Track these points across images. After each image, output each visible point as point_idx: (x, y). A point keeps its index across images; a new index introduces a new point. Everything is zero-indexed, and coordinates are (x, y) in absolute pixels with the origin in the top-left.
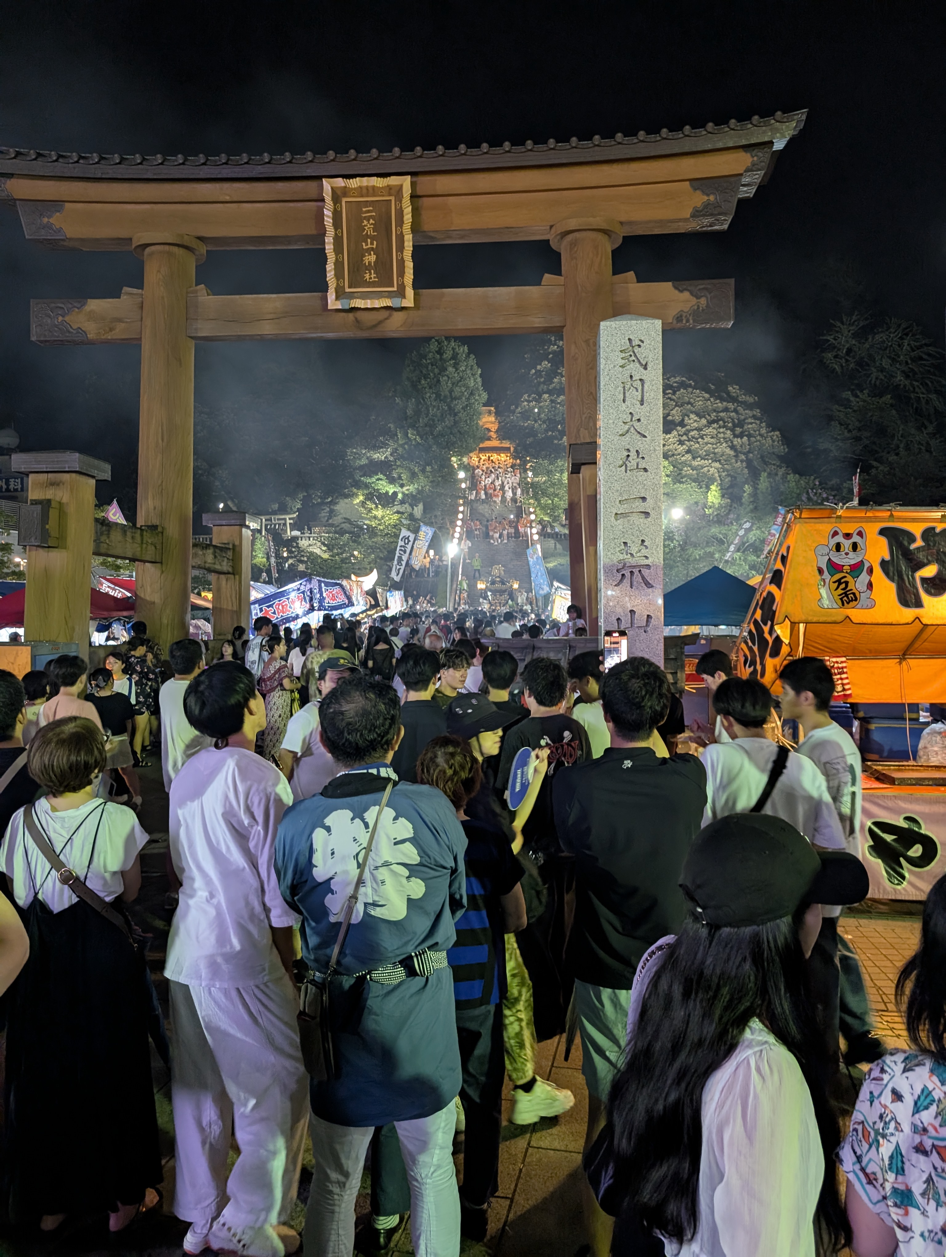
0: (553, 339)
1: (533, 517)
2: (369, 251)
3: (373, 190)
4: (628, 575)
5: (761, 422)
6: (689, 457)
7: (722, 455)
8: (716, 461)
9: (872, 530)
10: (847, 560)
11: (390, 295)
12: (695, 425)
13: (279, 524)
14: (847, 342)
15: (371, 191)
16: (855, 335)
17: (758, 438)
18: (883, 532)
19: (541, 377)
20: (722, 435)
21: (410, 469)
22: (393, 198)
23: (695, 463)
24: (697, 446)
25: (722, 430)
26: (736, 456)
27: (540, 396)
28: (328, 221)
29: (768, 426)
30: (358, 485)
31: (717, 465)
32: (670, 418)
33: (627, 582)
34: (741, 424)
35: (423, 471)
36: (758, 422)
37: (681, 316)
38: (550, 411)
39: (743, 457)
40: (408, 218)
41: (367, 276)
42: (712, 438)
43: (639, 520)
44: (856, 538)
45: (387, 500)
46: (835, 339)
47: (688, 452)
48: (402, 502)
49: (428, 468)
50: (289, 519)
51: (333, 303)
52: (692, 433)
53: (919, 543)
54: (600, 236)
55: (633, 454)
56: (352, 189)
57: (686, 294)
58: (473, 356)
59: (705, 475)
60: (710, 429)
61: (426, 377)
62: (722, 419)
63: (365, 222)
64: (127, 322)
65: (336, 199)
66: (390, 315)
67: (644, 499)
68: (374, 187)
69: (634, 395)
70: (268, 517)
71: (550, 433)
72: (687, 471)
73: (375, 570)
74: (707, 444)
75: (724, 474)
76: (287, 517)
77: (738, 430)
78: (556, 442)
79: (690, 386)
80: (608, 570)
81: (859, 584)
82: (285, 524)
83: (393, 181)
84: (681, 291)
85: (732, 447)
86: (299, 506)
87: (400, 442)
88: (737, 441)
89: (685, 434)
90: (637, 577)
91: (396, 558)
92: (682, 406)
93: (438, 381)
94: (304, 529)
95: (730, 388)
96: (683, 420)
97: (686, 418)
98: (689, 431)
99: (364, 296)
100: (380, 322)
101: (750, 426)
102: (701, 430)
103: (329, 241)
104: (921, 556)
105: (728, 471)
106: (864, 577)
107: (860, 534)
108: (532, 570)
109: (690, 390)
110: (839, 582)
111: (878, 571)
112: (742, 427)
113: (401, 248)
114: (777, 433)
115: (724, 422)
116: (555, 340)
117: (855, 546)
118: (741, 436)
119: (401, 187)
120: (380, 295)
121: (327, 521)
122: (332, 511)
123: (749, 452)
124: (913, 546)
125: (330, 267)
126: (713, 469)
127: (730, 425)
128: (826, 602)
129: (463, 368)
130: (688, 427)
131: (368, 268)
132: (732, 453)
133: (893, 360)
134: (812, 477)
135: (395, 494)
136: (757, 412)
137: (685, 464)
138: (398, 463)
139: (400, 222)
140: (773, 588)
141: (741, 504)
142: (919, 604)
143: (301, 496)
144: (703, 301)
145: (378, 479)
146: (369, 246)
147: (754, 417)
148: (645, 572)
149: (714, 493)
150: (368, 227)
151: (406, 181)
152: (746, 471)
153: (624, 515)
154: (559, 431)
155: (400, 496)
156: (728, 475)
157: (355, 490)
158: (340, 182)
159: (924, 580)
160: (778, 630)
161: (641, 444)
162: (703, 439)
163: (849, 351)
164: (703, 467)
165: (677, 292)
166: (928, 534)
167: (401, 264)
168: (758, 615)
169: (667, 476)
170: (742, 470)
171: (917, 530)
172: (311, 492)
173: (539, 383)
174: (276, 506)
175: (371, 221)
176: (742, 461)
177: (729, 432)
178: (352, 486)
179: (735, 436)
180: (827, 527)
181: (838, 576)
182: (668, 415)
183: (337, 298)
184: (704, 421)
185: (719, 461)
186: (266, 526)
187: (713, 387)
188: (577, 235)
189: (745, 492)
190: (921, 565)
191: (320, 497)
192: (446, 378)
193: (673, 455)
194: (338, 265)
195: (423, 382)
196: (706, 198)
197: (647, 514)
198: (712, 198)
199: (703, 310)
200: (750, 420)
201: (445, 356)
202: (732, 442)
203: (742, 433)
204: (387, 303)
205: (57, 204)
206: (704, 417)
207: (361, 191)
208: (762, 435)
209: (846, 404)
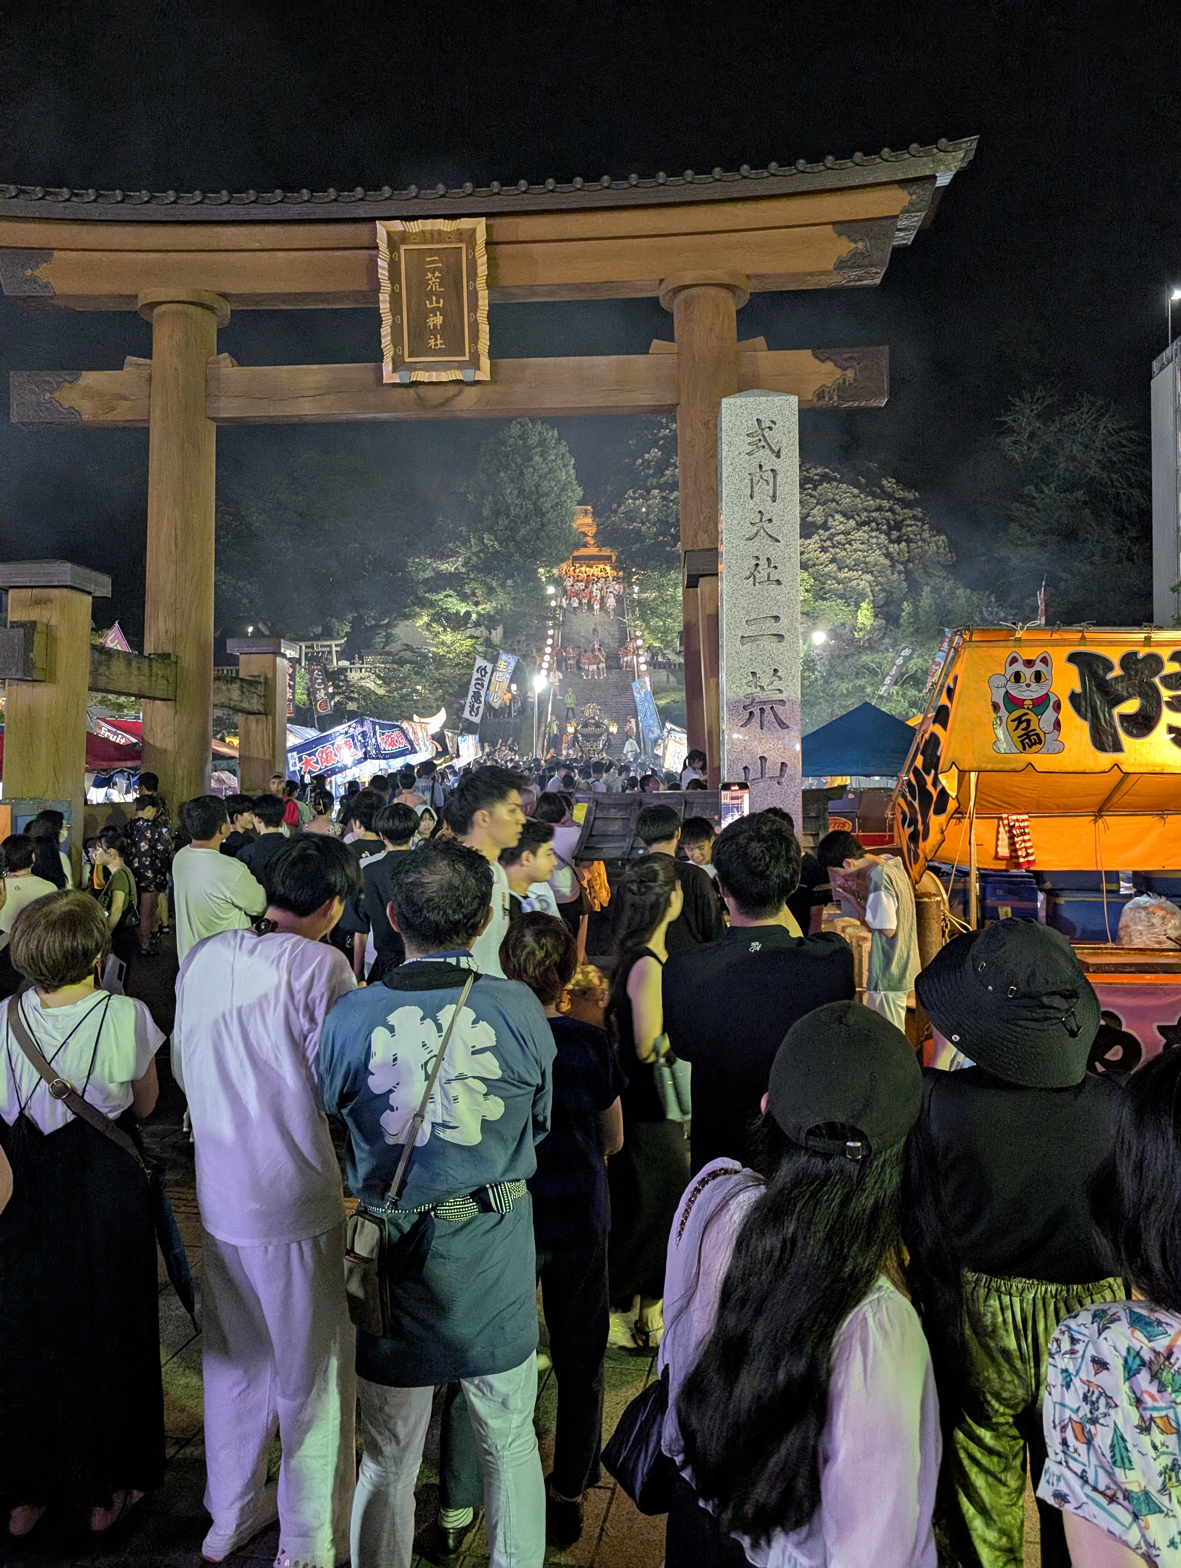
0: (664, 420)
1: (640, 642)
2: (434, 311)
3: (439, 236)
4: (757, 712)
5: (923, 524)
6: (833, 567)
7: (876, 565)
8: (867, 572)
9: (1059, 656)
10: (1029, 692)
11: (461, 366)
12: (842, 527)
13: (323, 652)
14: (1029, 424)
15: (436, 236)
16: (1038, 416)
17: (920, 543)
18: (1073, 658)
19: (649, 467)
20: (874, 540)
21: (486, 584)
22: (463, 245)
23: (841, 575)
24: (844, 553)
25: (874, 534)
26: (892, 566)
27: (648, 492)
28: (383, 273)
29: (931, 529)
30: (422, 603)
31: (869, 577)
32: (810, 519)
33: (756, 721)
34: (898, 526)
35: (503, 585)
36: (919, 524)
37: (823, 392)
38: (660, 511)
39: (901, 567)
40: (482, 270)
41: (432, 342)
42: (863, 543)
43: (772, 645)
44: (1039, 666)
45: (458, 622)
46: (1014, 421)
47: (833, 561)
48: (477, 624)
49: (509, 582)
50: (335, 645)
51: (389, 376)
52: (838, 538)
53: (1117, 672)
54: (723, 294)
55: (763, 562)
56: (412, 234)
57: (829, 365)
58: (564, 443)
59: (853, 589)
60: (860, 533)
61: (507, 468)
62: (874, 520)
63: (430, 275)
64: (131, 400)
65: (393, 246)
66: (461, 391)
67: (777, 618)
68: (440, 232)
69: (764, 490)
70: (309, 643)
71: (661, 538)
72: (831, 584)
73: (443, 709)
74: (856, 551)
75: (877, 588)
76: (333, 643)
77: (895, 534)
78: (668, 549)
79: (835, 479)
80: (733, 707)
81: (1043, 723)
82: (330, 652)
83: (465, 223)
84: (823, 361)
85: (888, 555)
86: (348, 629)
87: (474, 550)
88: (893, 548)
89: (828, 539)
90: (769, 716)
91: (471, 694)
92: (825, 503)
93: (522, 473)
94: (354, 658)
95: (885, 482)
96: (826, 522)
97: (830, 519)
98: (834, 535)
99: (428, 367)
100: (449, 400)
101: (909, 529)
102: (849, 534)
103: (384, 298)
104: (1120, 688)
105: (882, 584)
106: (1049, 714)
107: (1044, 661)
108: (639, 708)
109: (835, 484)
110: (1019, 720)
111: (1067, 707)
112: (899, 530)
113: (474, 307)
114: (943, 537)
115: (878, 524)
116: (667, 423)
117: (1038, 676)
118: (898, 541)
119: (474, 230)
120: (447, 366)
121: (383, 648)
122: (388, 636)
123: (908, 561)
124: (1110, 676)
125: (386, 330)
126: (863, 582)
127: (885, 527)
128: (1003, 746)
129: (553, 457)
130: (832, 530)
131: (434, 332)
132: (887, 562)
133: (1086, 446)
134: (987, 593)
135: (468, 614)
136: (918, 511)
137: (828, 576)
138: (472, 576)
139: (473, 275)
140: (937, 729)
141: (898, 626)
142: (1118, 747)
143: (350, 617)
144: (850, 373)
145: (447, 596)
146: (435, 305)
147: (914, 517)
148: (779, 709)
149: (865, 612)
150: (433, 280)
151: (480, 225)
152: (904, 585)
153: (752, 639)
154: (672, 535)
155: (474, 617)
156: (883, 590)
157: (418, 610)
158: (398, 226)
159: (1123, 718)
160: (943, 780)
161: (773, 551)
162: (851, 545)
163: (1032, 435)
164: (851, 580)
165: (817, 362)
166: (1129, 660)
167: (474, 326)
168: (919, 762)
169: (807, 591)
170: (899, 584)
171: (1115, 655)
172: (362, 612)
173: (648, 476)
174: (319, 630)
175: (437, 274)
176: (899, 572)
177: (883, 536)
178: (414, 604)
179: (891, 541)
180: (1003, 653)
181: (1016, 714)
182: (808, 515)
183: (394, 370)
184: (852, 523)
185: (872, 572)
186: (306, 654)
187: (863, 480)
188: (694, 291)
189: (903, 610)
190: (1119, 700)
191: (374, 618)
192: (531, 469)
193: (814, 565)
194: (396, 328)
195: (502, 475)
196: (853, 246)
197: (780, 637)
198: (860, 245)
199: (850, 384)
200: (909, 522)
201: (530, 442)
202: (887, 549)
203: (899, 537)
204: (457, 375)
205: (43, 253)
206: (852, 517)
207: (424, 237)
208: (924, 540)
209: (1029, 501)
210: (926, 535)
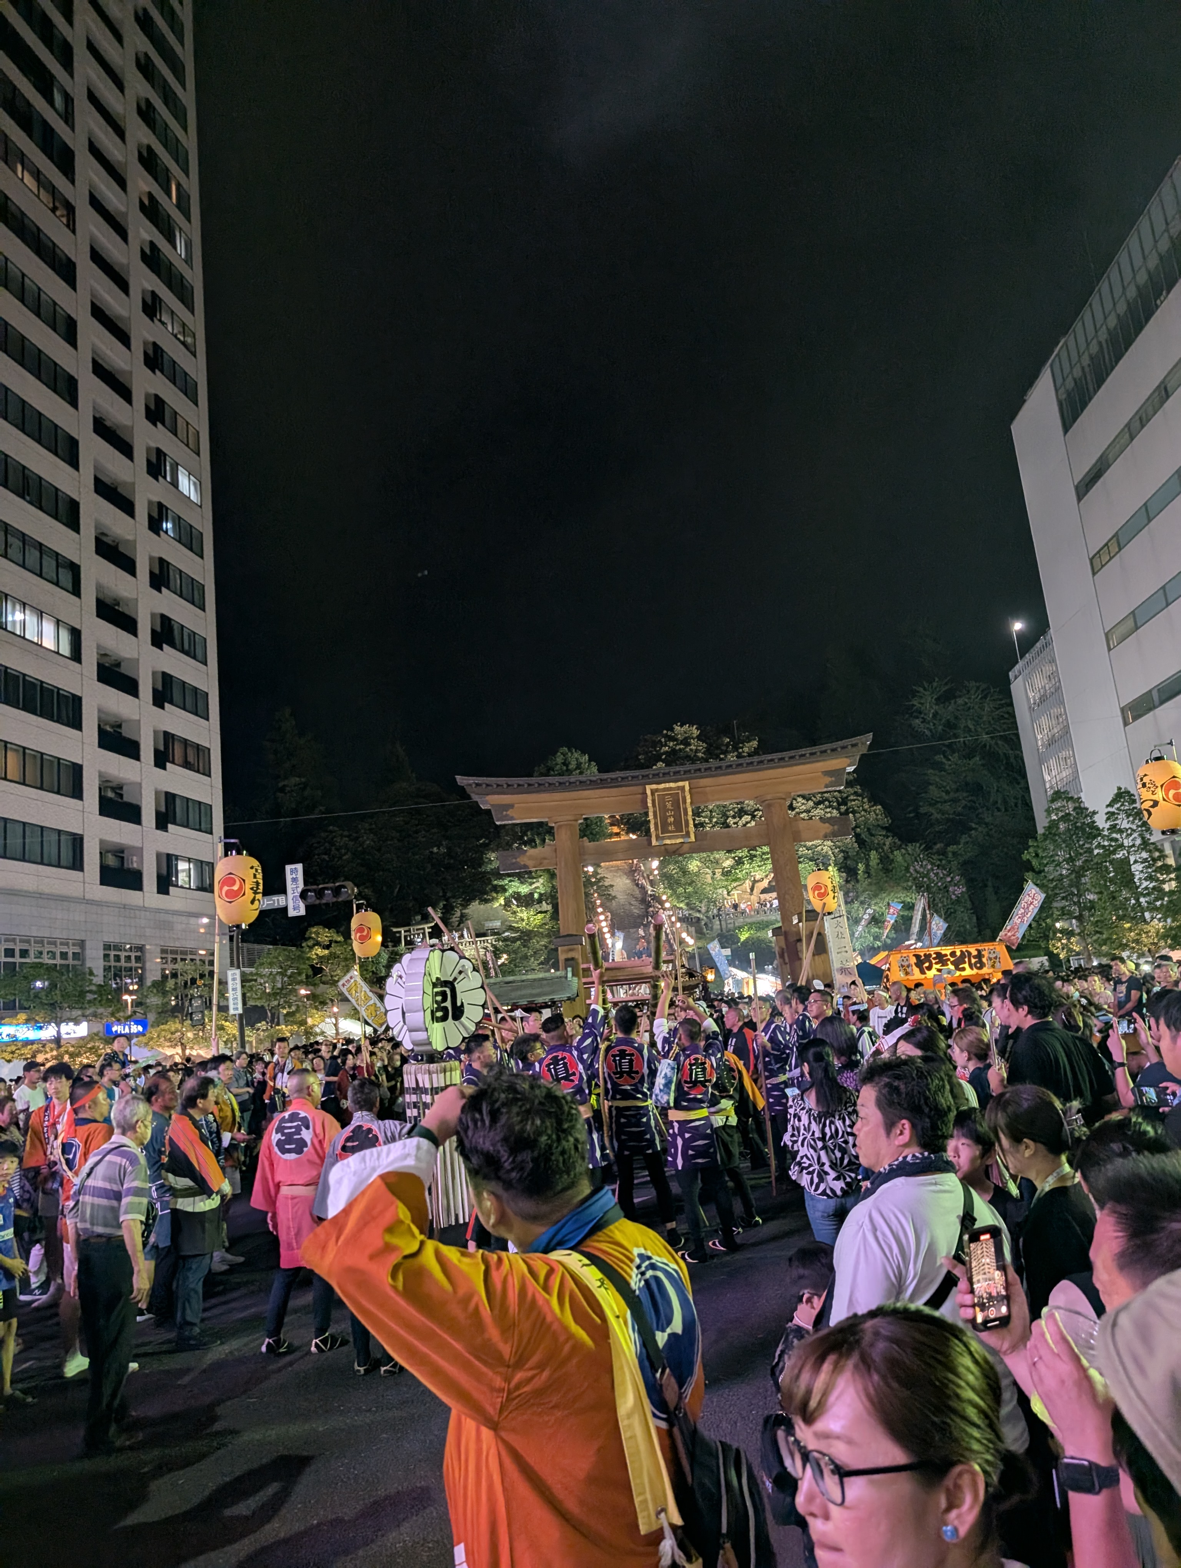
2: (670, 816)
3: (671, 789)
5: (863, 798)
11: (682, 836)
12: (804, 807)
14: (931, 707)
16: (938, 701)
17: (863, 813)
22: (680, 791)
25: (828, 810)
28: (650, 804)
29: (869, 802)
30: (497, 889)
34: (844, 801)
36: (860, 798)
37: (826, 836)
40: (688, 800)
41: (670, 829)
45: (525, 901)
46: (920, 705)
50: (427, 928)
51: (654, 842)
54: (782, 801)
56: (661, 788)
59: (819, 854)
60: (818, 811)
62: (827, 800)
63: (667, 803)
64: (549, 859)
65: (653, 794)
66: (682, 846)
68: (671, 787)
75: (837, 851)
76: (426, 926)
77: (843, 808)
81: (909, 970)
82: (424, 934)
83: (680, 784)
96: (792, 804)
98: (798, 813)
99: (670, 838)
100: (678, 850)
101: (853, 803)
103: (651, 814)
105: (840, 847)
106: (911, 967)
107: (907, 956)
111: (914, 965)
112: (846, 804)
113: (686, 813)
114: (879, 807)
117: (907, 960)
118: (846, 813)
119: (684, 786)
120: (677, 837)
123: (856, 827)
124: (922, 958)
125: (652, 826)
131: (671, 824)
134: (918, 843)
135: (531, 893)
136: (858, 788)
139: (685, 802)
141: (858, 881)
142: (925, 973)
143: (443, 905)
145: (511, 881)
146: (670, 814)
147: (856, 793)
150: (669, 805)
151: (686, 784)
152: (856, 845)
155: (536, 895)
156: (842, 851)
157: (494, 894)
158: (654, 786)
159: (926, 967)
163: (935, 715)
167: (687, 821)
170: (852, 845)
171: (922, 954)
172: (452, 899)
175: (671, 803)
176: (851, 837)
177: (835, 811)
181: (903, 968)
183: (657, 841)
184: (811, 803)
188: (771, 801)
190: (923, 963)
194: (656, 824)
196: (830, 779)
200: (852, 797)
203: (847, 810)
204: (681, 840)
205: (511, 806)
206: (810, 799)
207: (665, 789)
208: (865, 811)
209: (939, 767)
210: (866, 806)
